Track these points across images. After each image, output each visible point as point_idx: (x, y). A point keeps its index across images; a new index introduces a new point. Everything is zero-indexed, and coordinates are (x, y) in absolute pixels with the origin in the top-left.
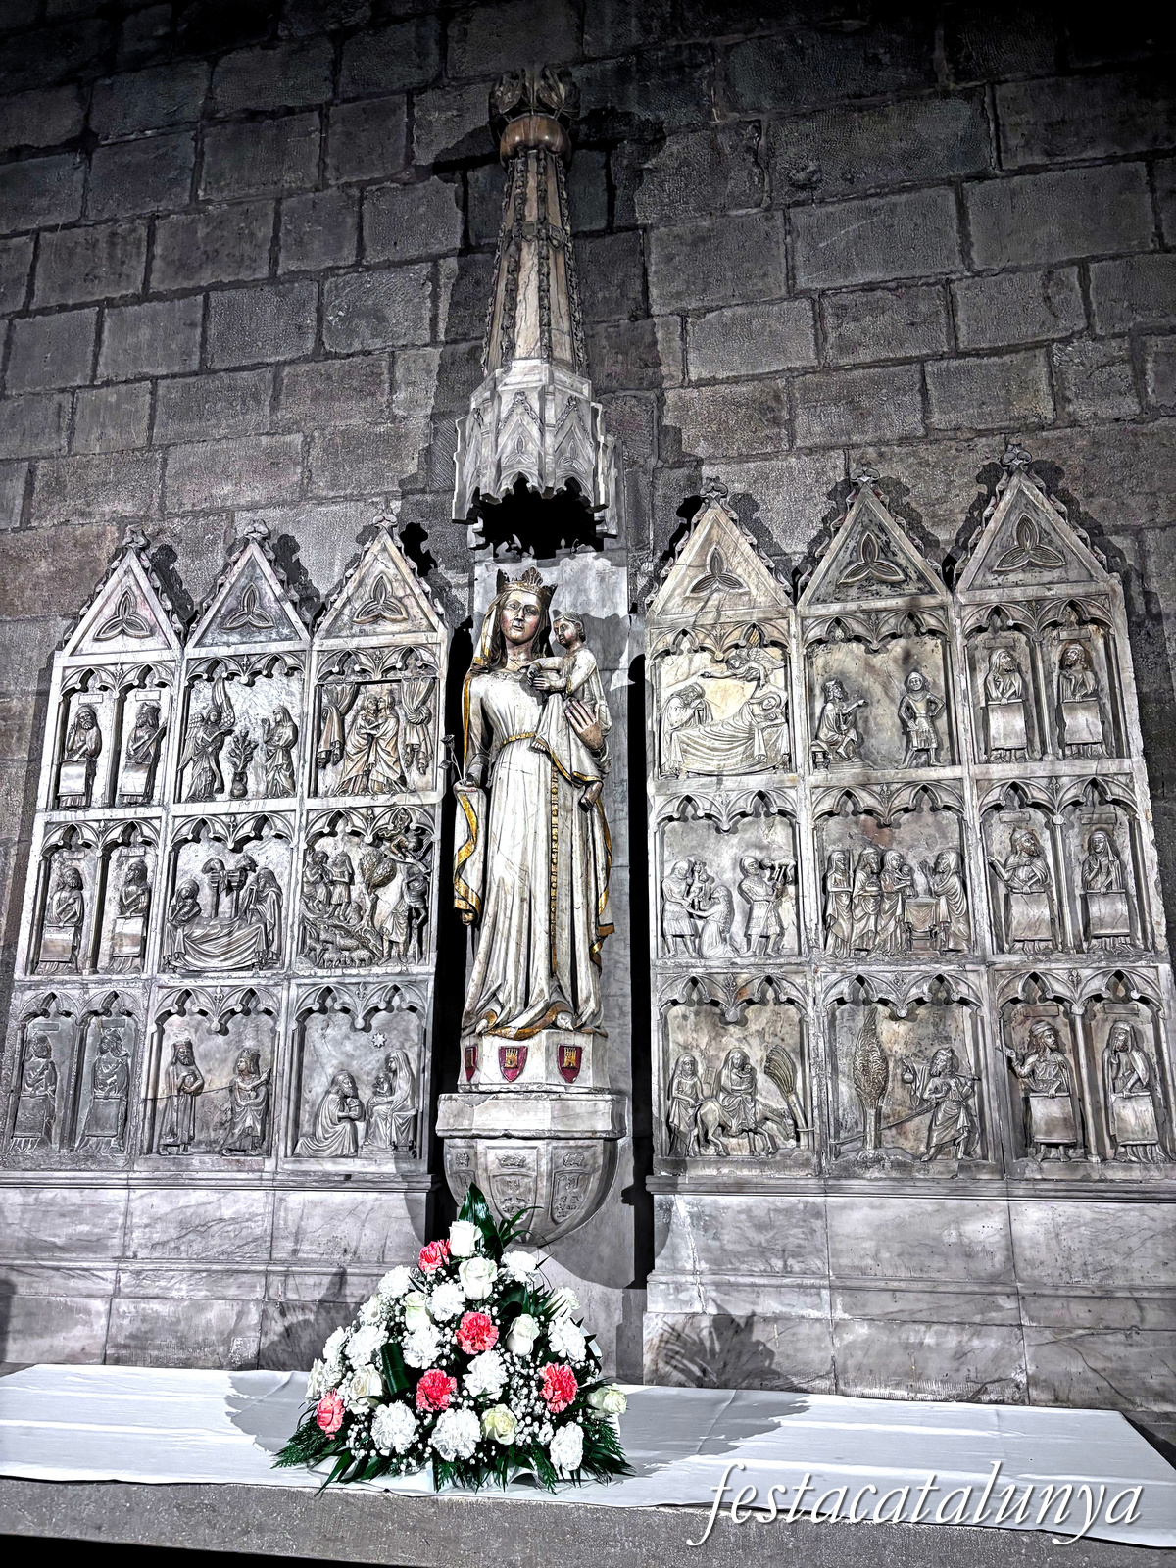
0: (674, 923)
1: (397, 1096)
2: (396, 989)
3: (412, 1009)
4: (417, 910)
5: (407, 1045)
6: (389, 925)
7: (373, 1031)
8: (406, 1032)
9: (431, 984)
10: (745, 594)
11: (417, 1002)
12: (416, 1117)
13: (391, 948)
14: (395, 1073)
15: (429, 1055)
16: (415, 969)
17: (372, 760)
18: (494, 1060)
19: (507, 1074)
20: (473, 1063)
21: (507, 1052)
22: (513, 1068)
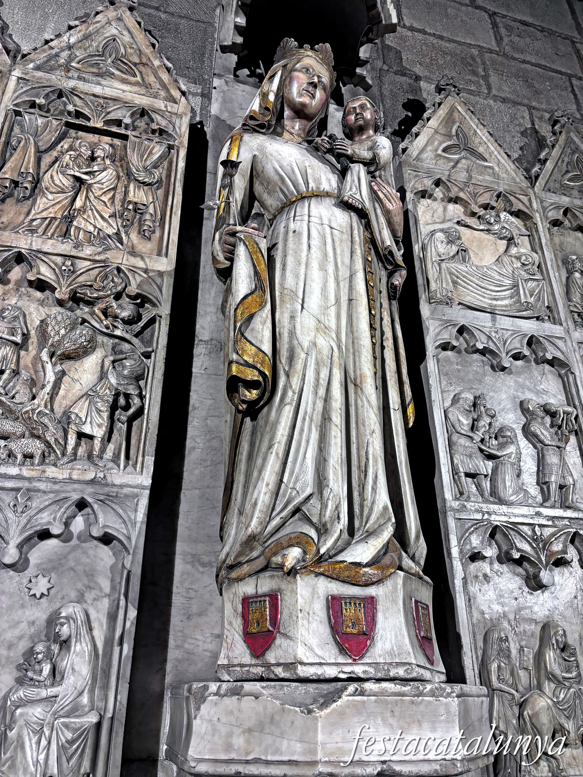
0: (467, 460)
1: (66, 690)
2: (82, 505)
3: (107, 539)
4: (127, 396)
5: (89, 597)
6: (81, 410)
7: (30, 571)
8: (91, 575)
9: (144, 503)
10: (489, 167)
11: (116, 528)
12: (99, 725)
13: (77, 445)
14: (65, 644)
15: (133, 613)
16: (120, 477)
17: (78, 203)
18: (318, 619)
19: (349, 645)
20: (271, 624)
21: (343, 606)
22: (358, 634)
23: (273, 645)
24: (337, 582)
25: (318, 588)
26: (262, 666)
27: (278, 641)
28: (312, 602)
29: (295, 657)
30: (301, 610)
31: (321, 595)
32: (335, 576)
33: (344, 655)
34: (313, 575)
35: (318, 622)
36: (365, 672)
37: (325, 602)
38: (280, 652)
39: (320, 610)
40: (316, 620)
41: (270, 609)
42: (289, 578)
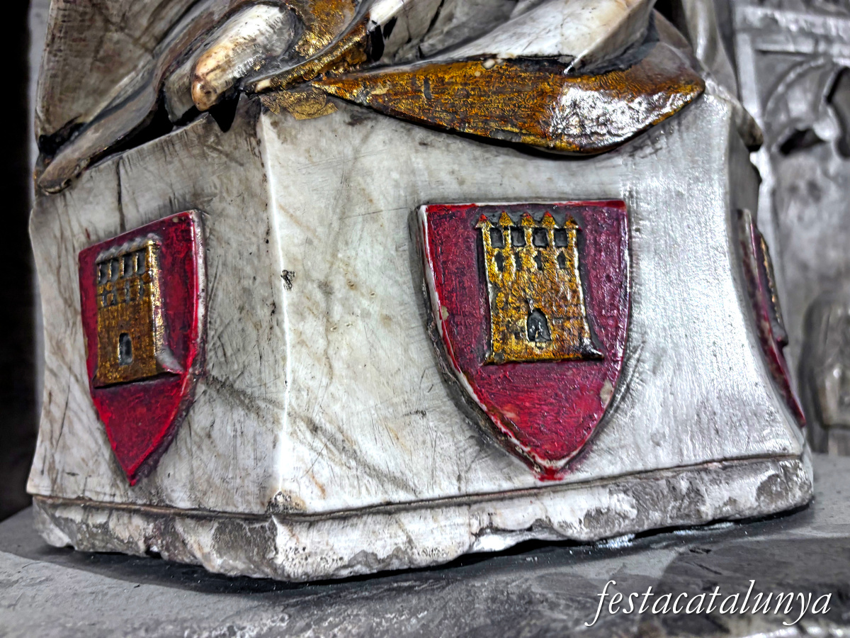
18: (374, 309)
19: (521, 410)
20: (171, 346)
21: (488, 243)
22: (561, 360)
23: (183, 432)
24: (457, 144)
25: (368, 173)
26: (147, 516)
27: (201, 416)
28: (339, 236)
29: (263, 488)
30: (287, 276)
31: (381, 204)
32: (444, 119)
33: (497, 456)
34: (339, 118)
35: (373, 323)
36: (593, 517)
37: (402, 234)
38: (206, 463)
39: (382, 270)
40: (366, 315)
41: (164, 285)
42: (230, 140)
